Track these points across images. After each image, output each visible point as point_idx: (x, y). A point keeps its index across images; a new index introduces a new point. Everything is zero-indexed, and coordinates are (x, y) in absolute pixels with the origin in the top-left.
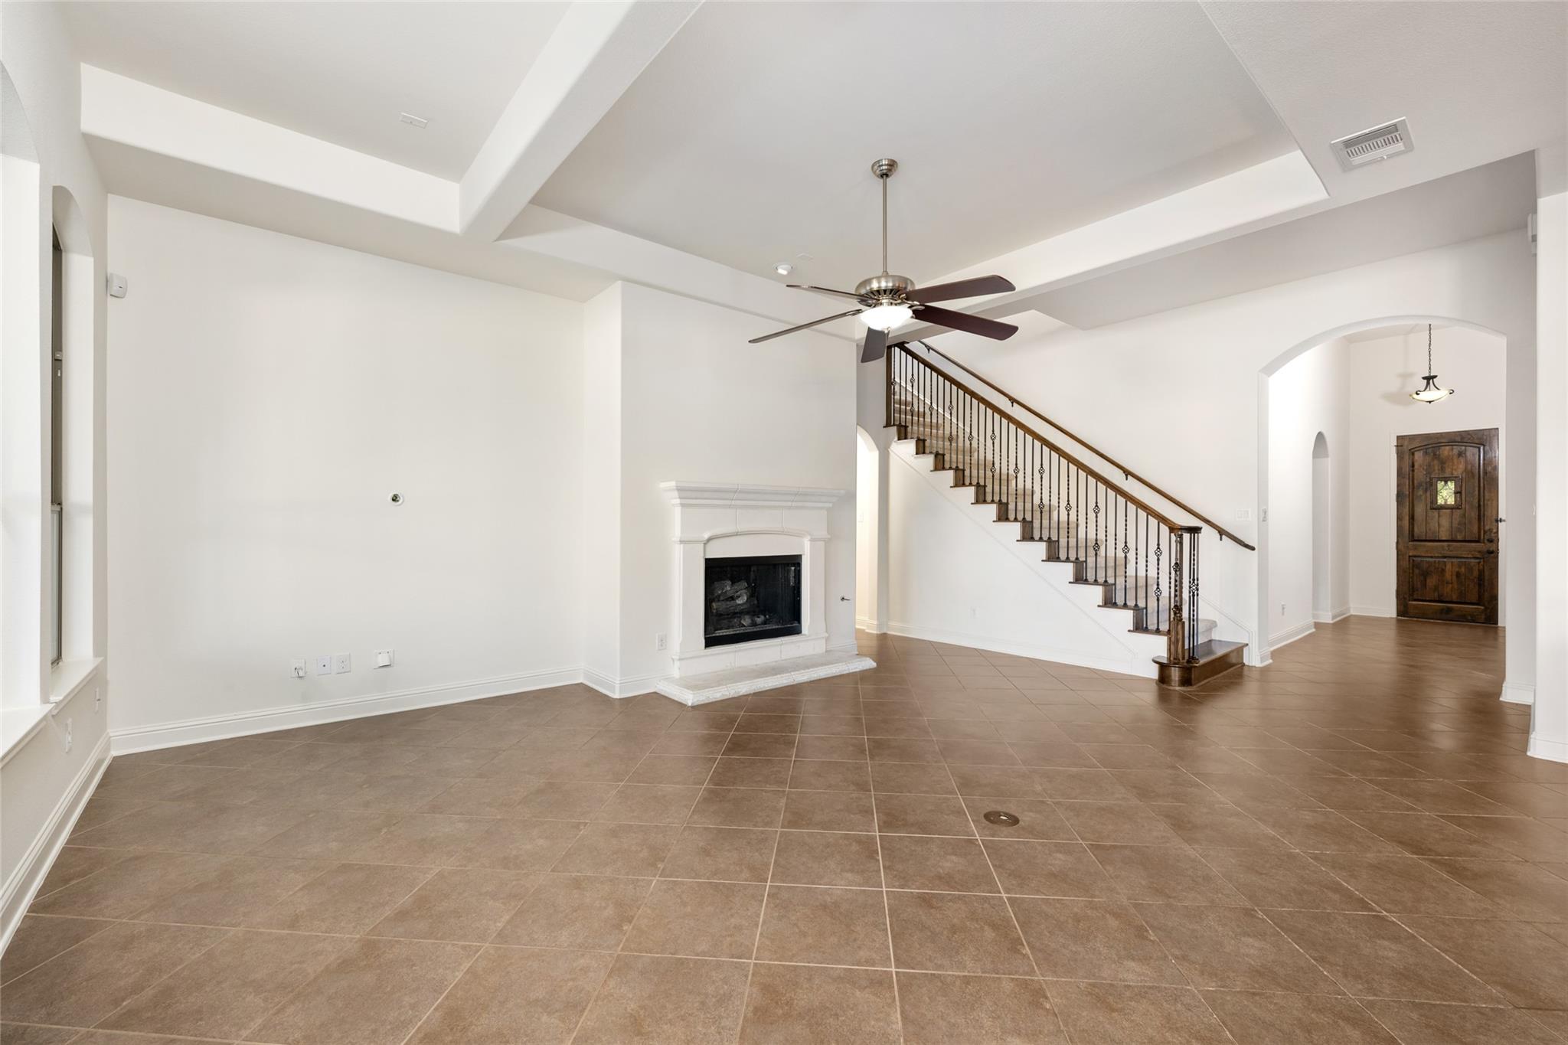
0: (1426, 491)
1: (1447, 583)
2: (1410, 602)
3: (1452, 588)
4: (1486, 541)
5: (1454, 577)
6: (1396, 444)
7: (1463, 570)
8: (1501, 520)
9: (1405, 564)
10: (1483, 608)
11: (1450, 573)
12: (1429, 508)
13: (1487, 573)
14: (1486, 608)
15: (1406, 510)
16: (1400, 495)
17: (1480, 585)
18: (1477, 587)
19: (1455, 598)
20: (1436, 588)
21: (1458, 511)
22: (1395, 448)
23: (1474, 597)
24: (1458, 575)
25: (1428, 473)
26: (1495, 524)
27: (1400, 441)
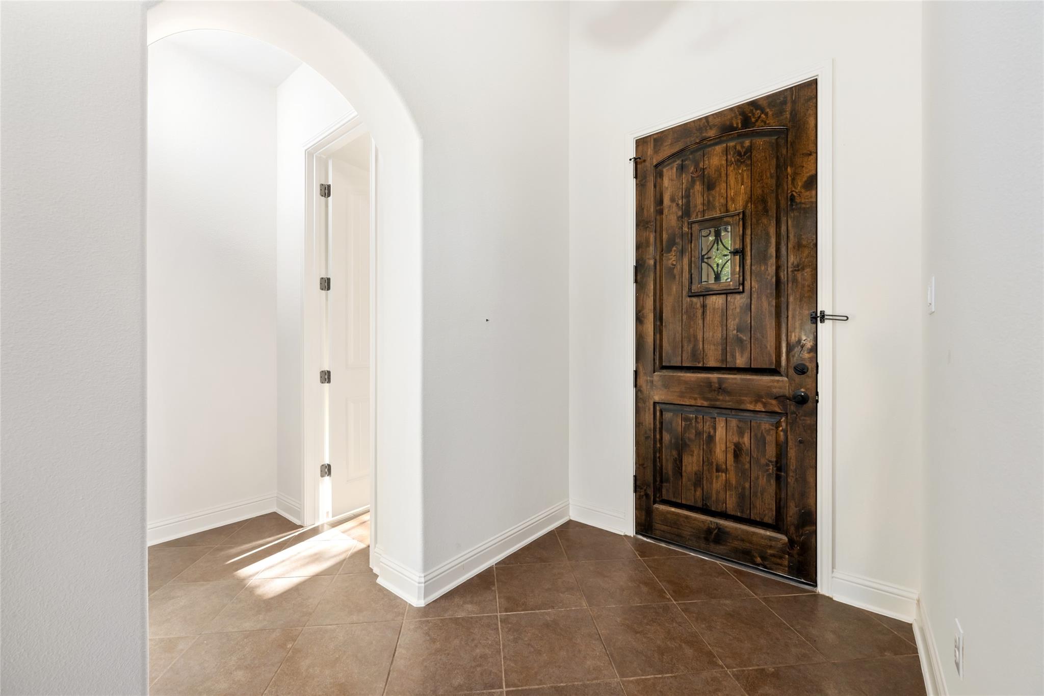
0: (682, 252)
1: (718, 470)
2: (656, 506)
3: (727, 481)
4: (791, 372)
5: (730, 457)
6: (633, 155)
7: (746, 439)
8: (823, 317)
9: (648, 418)
10: (784, 538)
11: (724, 448)
12: (685, 293)
13: (792, 453)
14: (791, 542)
15: (649, 303)
16: (639, 269)
17: (778, 478)
18: (773, 482)
19: (731, 504)
20: (698, 481)
21: (738, 297)
22: (632, 163)
23: (765, 506)
24: (738, 451)
25: (686, 212)
26: (809, 326)
27: (640, 148)
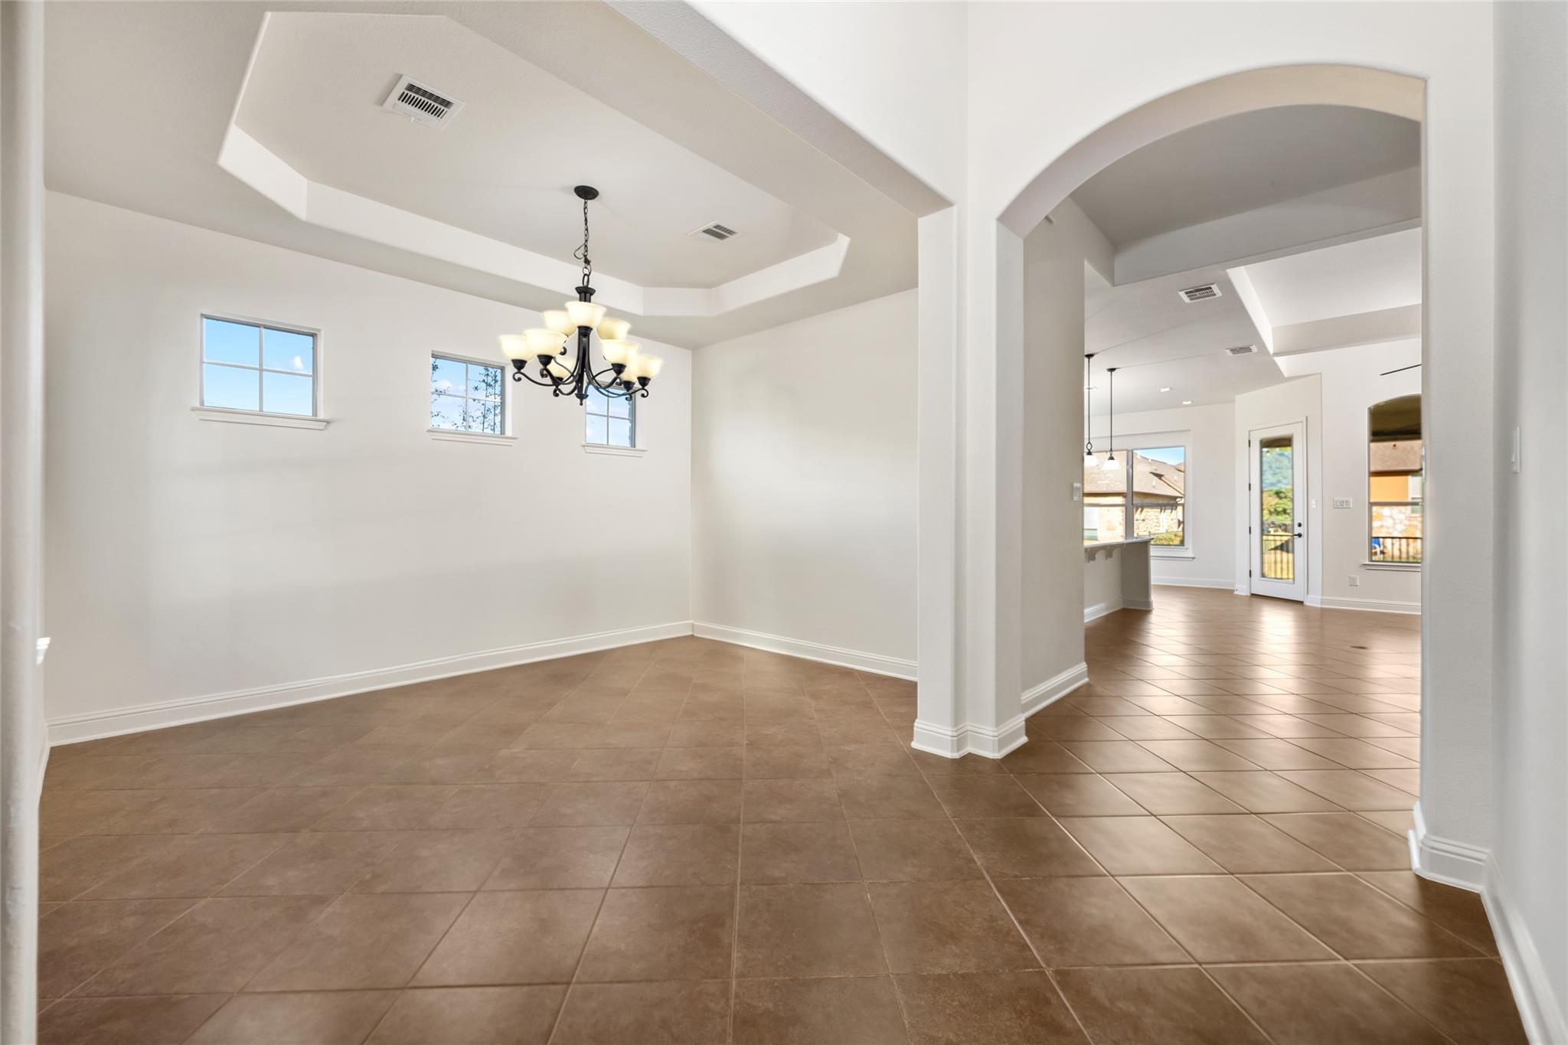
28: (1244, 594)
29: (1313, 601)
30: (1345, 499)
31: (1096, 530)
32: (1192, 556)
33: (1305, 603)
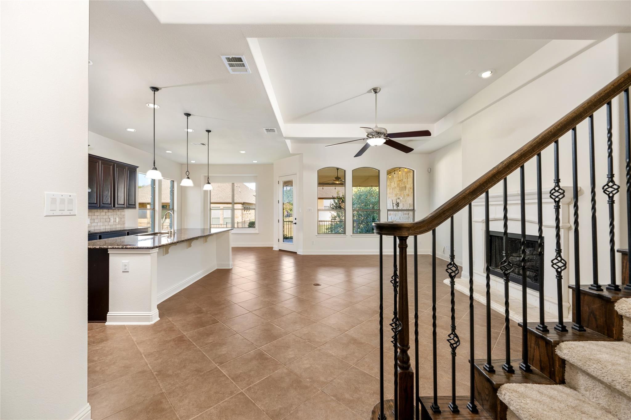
28: (277, 250)
29: (300, 252)
30: (310, 208)
31: (219, 218)
32: (258, 233)
33: (297, 253)
